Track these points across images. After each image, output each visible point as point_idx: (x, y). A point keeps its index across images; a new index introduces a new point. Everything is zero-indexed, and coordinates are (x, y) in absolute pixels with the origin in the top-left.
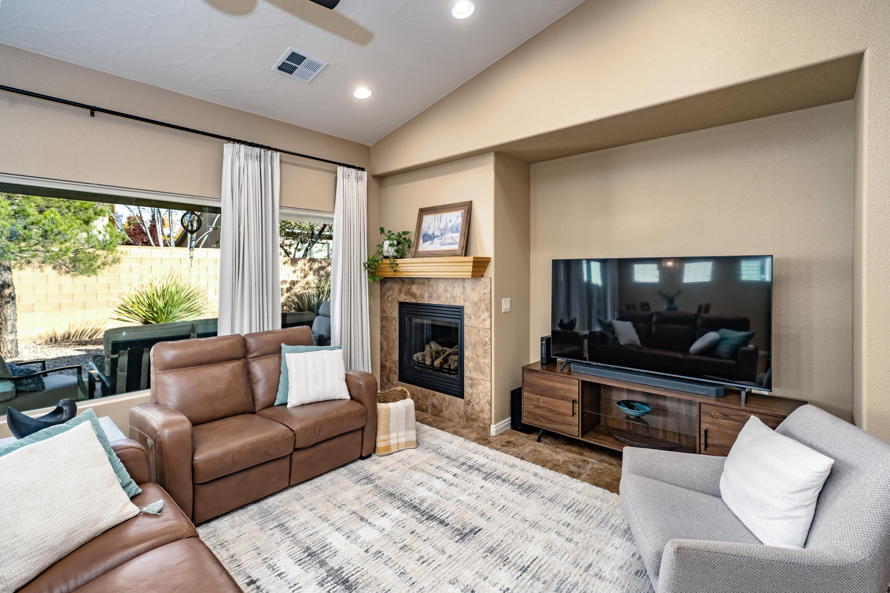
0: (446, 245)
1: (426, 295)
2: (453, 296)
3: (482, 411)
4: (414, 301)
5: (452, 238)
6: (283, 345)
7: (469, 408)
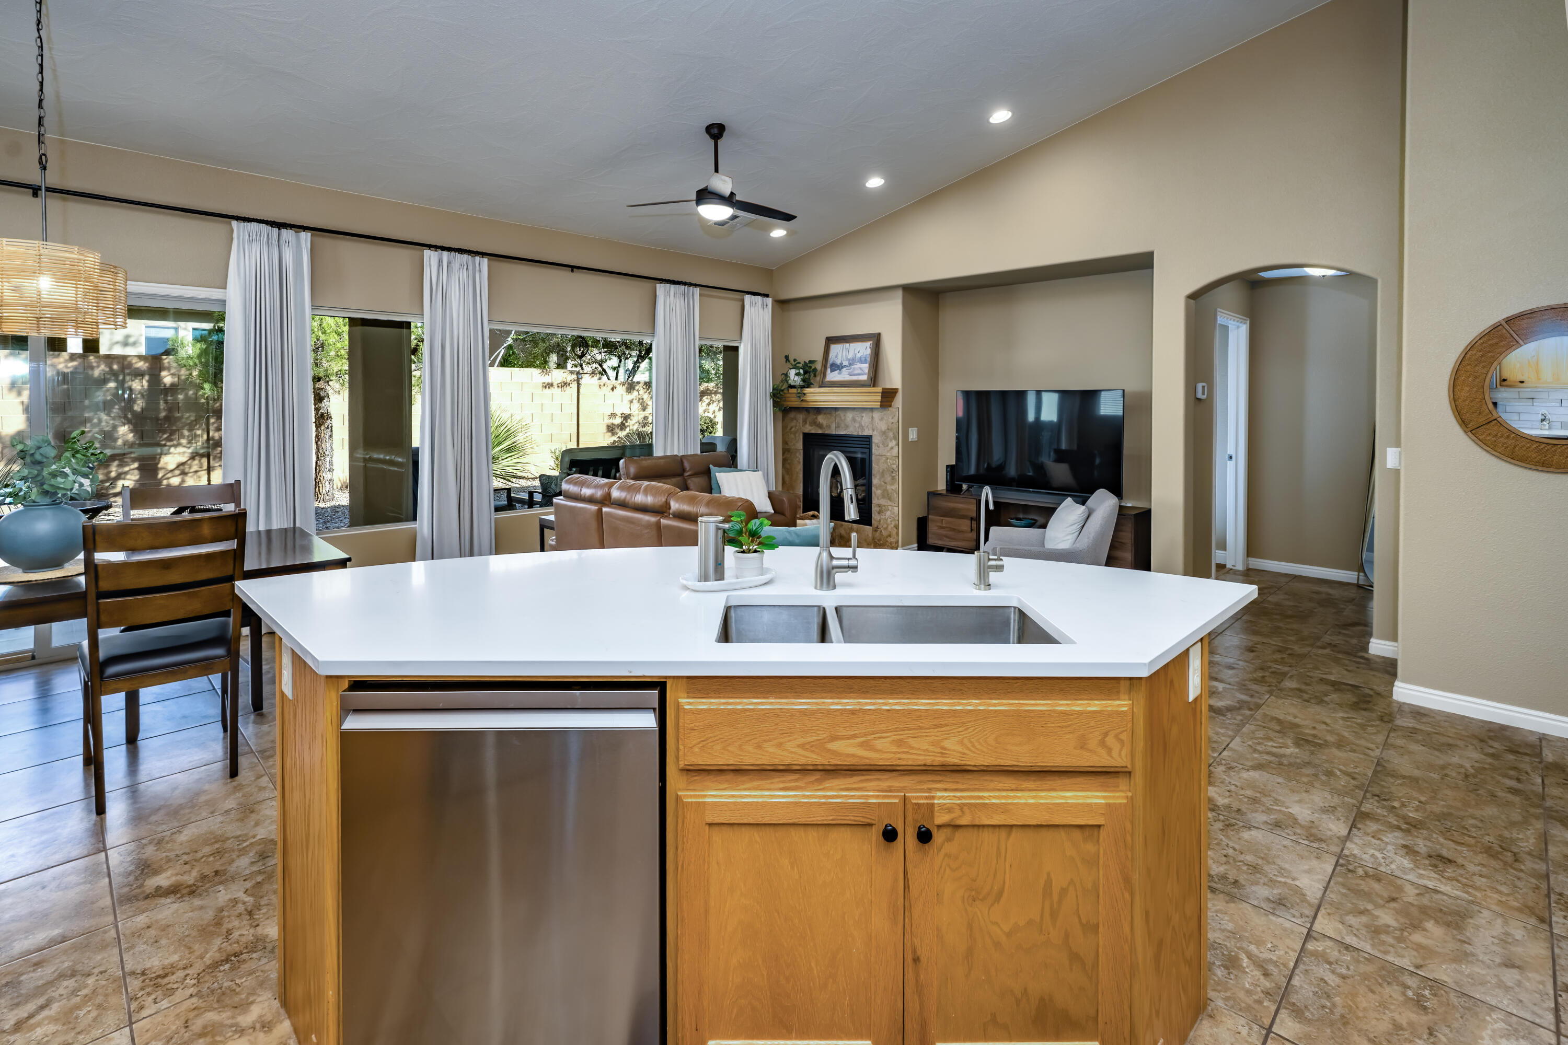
0: (854, 375)
1: (834, 426)
2: (861, 427)
3: (890, 536)
4: (820, 432)
5: (861, 369)
6: (711, 466)
7: (878, 534)
